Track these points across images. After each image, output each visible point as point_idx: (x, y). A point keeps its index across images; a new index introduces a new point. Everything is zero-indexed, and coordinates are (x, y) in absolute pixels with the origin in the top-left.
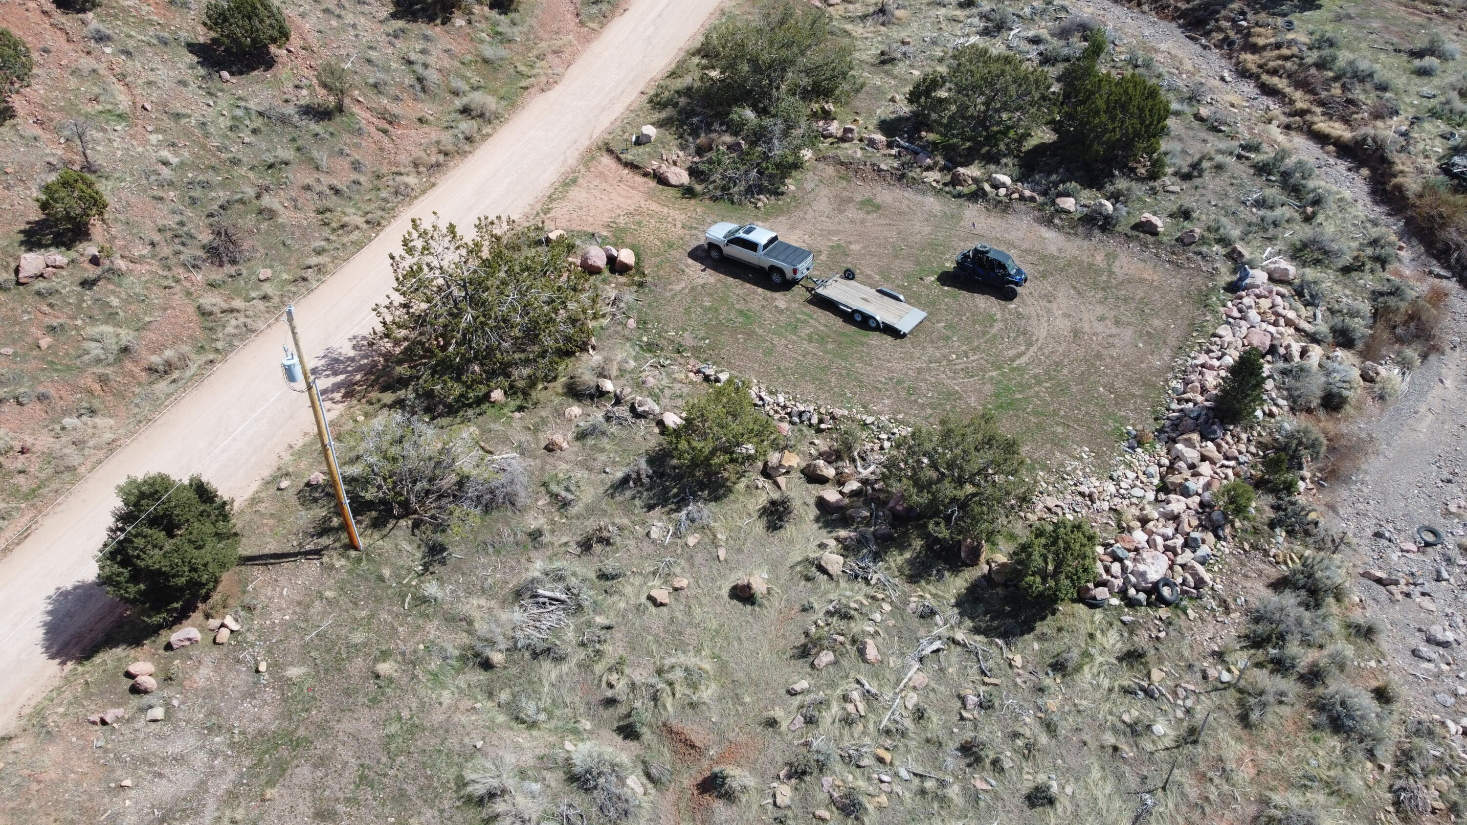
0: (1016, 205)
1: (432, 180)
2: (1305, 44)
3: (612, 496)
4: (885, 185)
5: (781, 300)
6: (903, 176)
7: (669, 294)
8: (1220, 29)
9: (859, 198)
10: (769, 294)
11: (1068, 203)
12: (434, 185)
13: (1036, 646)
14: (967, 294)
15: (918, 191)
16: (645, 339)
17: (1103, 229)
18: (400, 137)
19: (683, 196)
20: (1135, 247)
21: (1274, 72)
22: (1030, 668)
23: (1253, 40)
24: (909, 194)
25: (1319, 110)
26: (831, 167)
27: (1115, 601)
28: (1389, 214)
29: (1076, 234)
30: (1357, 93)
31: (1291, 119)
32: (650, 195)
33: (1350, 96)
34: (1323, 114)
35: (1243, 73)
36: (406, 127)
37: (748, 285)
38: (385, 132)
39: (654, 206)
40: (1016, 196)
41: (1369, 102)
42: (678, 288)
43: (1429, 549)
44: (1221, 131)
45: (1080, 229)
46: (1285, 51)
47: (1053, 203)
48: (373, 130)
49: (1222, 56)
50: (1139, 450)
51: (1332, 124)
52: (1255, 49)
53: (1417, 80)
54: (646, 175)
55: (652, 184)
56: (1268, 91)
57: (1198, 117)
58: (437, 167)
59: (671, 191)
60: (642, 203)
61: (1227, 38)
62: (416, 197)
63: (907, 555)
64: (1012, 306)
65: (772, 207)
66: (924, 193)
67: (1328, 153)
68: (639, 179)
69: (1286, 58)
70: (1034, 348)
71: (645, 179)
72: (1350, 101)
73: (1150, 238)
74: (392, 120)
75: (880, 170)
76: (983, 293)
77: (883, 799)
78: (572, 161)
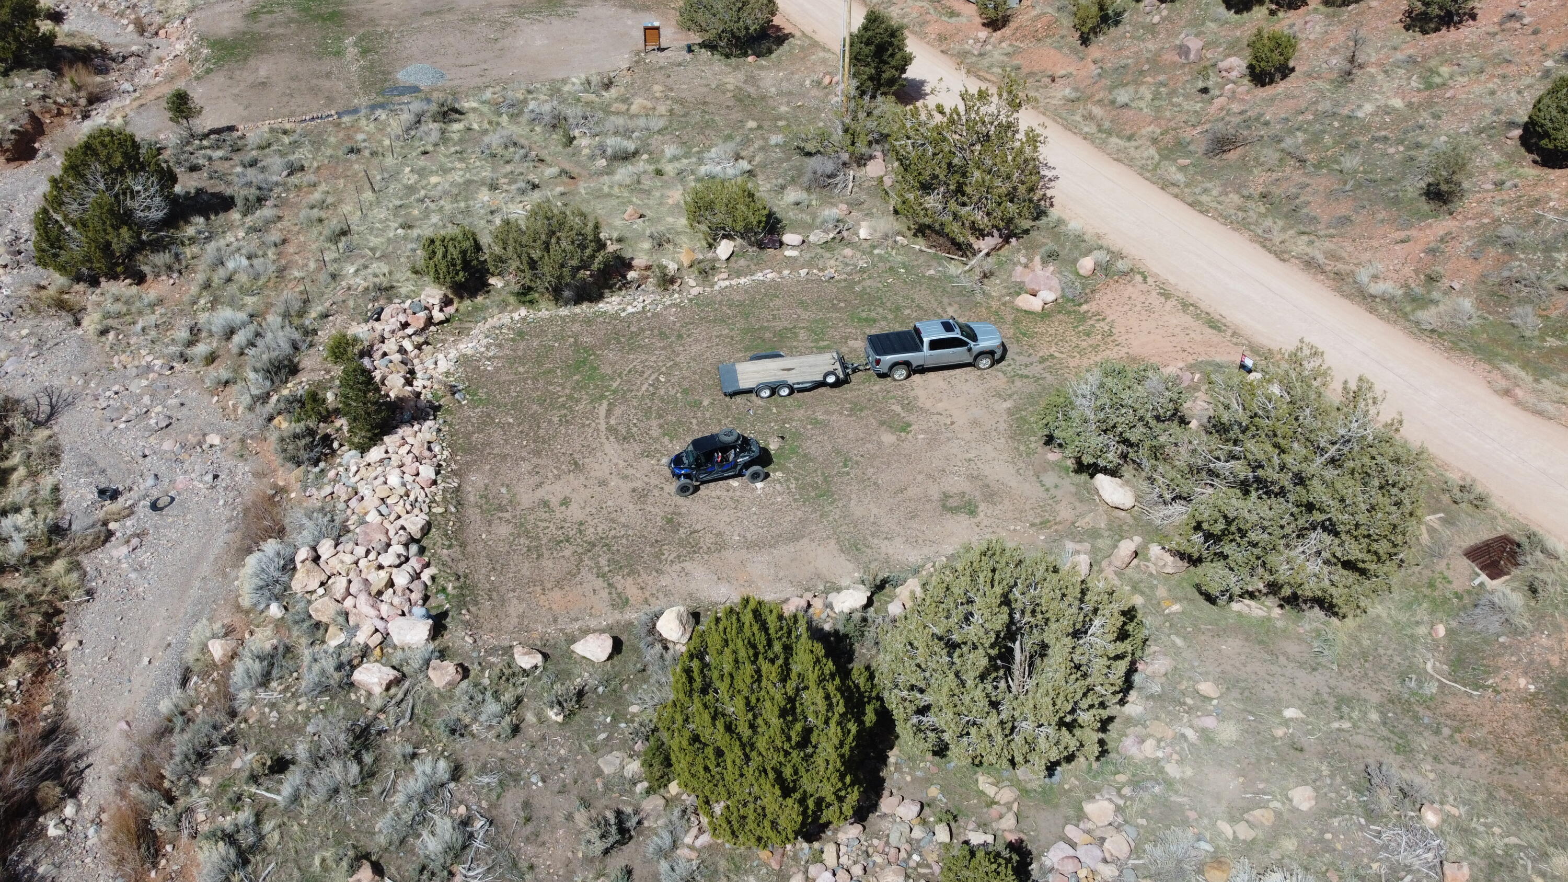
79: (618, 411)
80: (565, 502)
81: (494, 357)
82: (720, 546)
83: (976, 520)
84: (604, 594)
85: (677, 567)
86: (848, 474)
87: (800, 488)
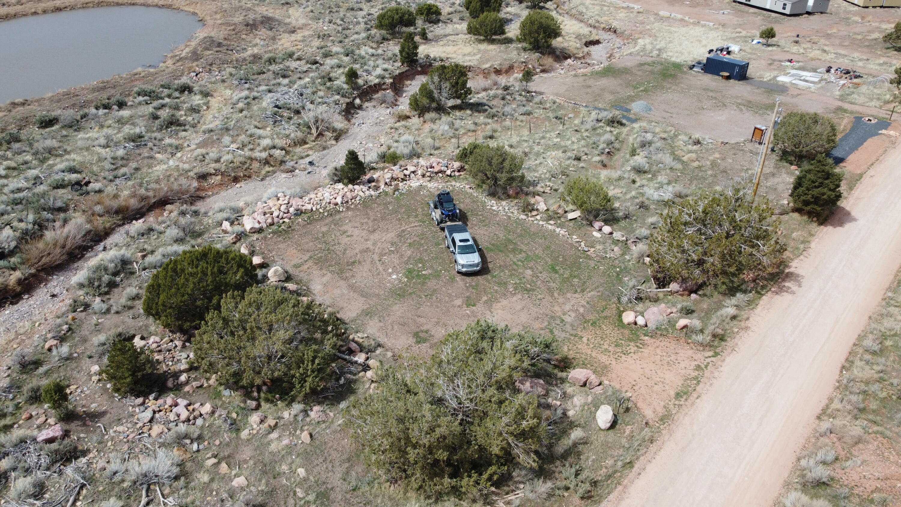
42: (592, 293)
79: (418, 228)
80: (348, 236)
81: (430, 192)
82: (346, 279)
83: (413, 345)
84: (300, 261)
85: (326, 272)
86: (421, 298)
87: (400, 288)
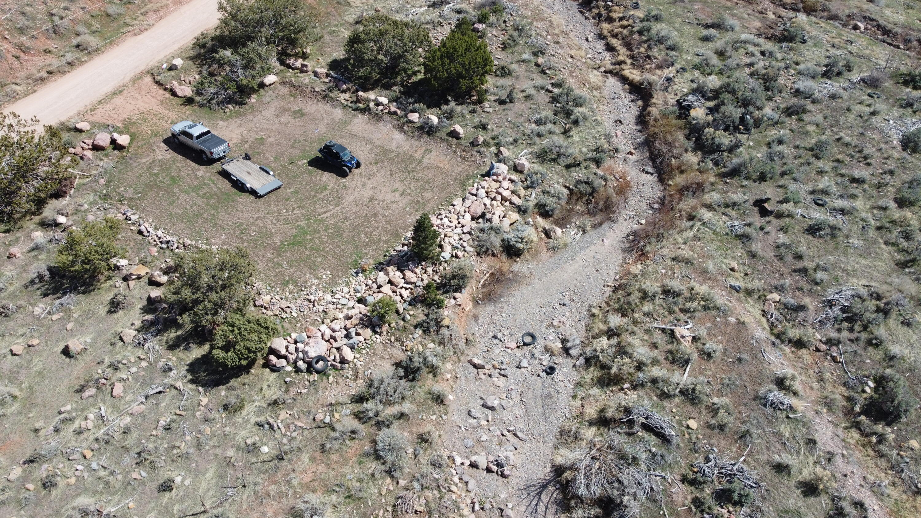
0: (385, 117)
1: (35, 88)
2: (639, 18)
3: (27, 287)
4: (315, 100)
5: (202, 171)
6: (326, 96)
7: (135, 164)
8: (598, 7)
9: (295, 108)
10: (197, 166)
11: (414, 117)
12: (35, 91)
13: (223, 393)
14: (320, 171)
15: (333, 105)
16: (104, 192)
17: (429, 134)
18: (27, 61)
19: (183, 104)
20: (444, 146)
21: (615, 36)
22: (211, 406)
23: (611, 14)
24: (327, 107)
25: (629, 61)
26: (287, 89)
27: (289, 368)
28: (640, 131)
29: (413, 137)
30: (655, 52)
31: (614, 67)
32: (162, 103)
33: (650, 53)
34: (632, 64)
35: (601, 36)
36: (34, 55)
37: (188, 161)
38: (17, 58)
39: (161, 109)
40: (387, 111)
41: (659, 57)
42: (143, 160)
43: (525, 347)
44: (546, 73)
45: (416, 134)
46: (625, 23)
47: (406, 116)
48: (10, 56)
49: (594, 25)
50: (360, 275)
51: (632, 71)
52: (610, 20)
53: (700, 44)
54: (166, 89)
55: (168, 95)
56: (610, 48)
57: (537, 65)
58: (42, 80)
59: (177, 100)
60: (155, 106)
61: (599, 13)
62: (20, 99)
63: (179, 333)
64: (343, 180)
65: (235, 112)
66: (336, 107)
67: (624, 89)
68: (161, 92)
69: (624, 27)
70: (338, 208)
71: (165, 92)
72: (648, 57)
73: (455, 141)
74: (26, 50)
75: (315, 91)
76: (330, 171)
77: (73, 480)
78: (127, 79)
80: (395, 191)
82: (376, 147)
85: (398, 150)
